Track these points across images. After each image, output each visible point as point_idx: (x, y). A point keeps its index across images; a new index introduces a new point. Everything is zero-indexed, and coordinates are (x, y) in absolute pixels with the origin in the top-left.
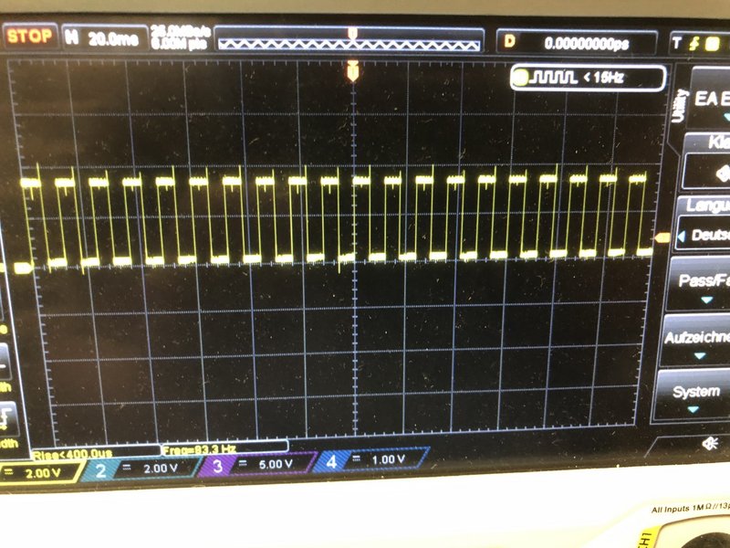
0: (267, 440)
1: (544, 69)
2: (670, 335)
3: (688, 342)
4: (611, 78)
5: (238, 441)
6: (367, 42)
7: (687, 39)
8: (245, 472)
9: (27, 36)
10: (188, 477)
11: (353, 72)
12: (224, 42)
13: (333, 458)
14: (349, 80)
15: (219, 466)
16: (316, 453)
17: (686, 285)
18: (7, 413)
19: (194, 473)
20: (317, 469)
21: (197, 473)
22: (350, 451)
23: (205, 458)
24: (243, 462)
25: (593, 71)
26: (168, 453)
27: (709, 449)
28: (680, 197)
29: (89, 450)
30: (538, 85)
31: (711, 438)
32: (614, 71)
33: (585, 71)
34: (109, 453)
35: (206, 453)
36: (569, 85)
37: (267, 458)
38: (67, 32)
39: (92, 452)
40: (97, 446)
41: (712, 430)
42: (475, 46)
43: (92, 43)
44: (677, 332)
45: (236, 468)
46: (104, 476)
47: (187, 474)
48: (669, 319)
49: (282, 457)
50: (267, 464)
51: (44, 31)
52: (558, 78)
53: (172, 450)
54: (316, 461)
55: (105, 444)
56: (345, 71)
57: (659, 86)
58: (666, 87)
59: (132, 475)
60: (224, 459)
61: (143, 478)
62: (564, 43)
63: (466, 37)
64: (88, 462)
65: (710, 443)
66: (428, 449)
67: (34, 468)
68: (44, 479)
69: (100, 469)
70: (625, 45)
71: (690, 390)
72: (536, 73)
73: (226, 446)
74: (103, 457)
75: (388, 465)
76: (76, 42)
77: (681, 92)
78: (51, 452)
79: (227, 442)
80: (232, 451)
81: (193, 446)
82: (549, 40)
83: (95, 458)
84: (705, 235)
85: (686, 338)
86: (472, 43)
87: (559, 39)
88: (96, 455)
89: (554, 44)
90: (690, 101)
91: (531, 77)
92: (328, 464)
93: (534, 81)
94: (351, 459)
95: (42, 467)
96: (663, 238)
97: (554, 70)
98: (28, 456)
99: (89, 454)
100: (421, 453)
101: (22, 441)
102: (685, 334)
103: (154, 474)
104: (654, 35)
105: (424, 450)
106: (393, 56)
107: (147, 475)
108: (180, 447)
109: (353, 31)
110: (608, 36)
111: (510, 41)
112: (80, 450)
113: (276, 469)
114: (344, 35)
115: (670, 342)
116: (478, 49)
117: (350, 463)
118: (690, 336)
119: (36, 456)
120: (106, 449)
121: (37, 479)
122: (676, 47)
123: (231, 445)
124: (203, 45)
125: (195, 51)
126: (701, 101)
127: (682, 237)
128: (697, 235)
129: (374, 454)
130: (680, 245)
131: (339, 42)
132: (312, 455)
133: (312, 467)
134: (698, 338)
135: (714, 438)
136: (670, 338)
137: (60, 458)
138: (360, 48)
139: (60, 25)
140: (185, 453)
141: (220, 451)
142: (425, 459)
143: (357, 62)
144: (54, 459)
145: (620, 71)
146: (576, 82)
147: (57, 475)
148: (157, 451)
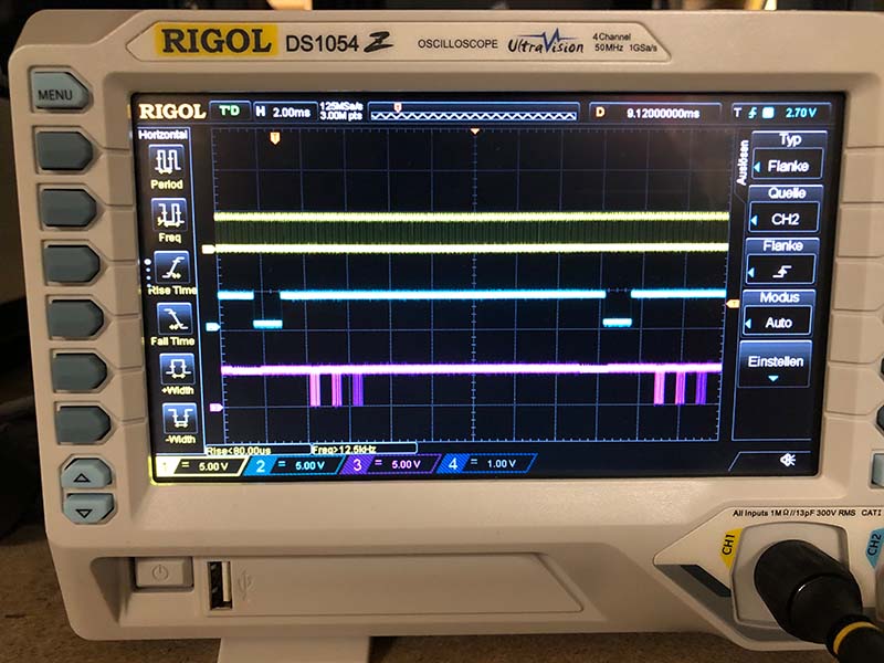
0: (400, 442)
5: (375, 443)
6: (486, 114)
7: (746, 110)
8: (380, 471)
10: (332, 474)
12: (375, 115)
13: (454, 461)
15: (359, 464)
16: (440, 455)
18: (189, 413)
19: (337, 471)
20: (441, 470)
21: (340, 471)
22: (469, 455)
23: (348, 456)
24: (379, 462)
26: (317, 452)
27: (787, 465)
28: (748, 239)
31: (788, 455)
34: (268, 450)
35: (348, 453)
37: (399, 459)
38: (258, 108)
40: (259, 444)
41: (788, 447)
42: (572, 116)
43: (276, 115)
45: (372, 467)
46: (263, 471)
47: (333, 471)
48: (744, 344)
49: (412, 458)
50: (399, 464)
53: (320, 449)
54: (440, 462)
55: (265, 442)
59: (285, 471)
60: (365, 459)
61: (295, 474)
63: (564, 110)
64: (250, 458)
65: (788, 459)
66: (535, 455)
67: (206, 462)
68: (213, 472)
69: (260, 464)
70: (696, 114)
73: (368, 446)
74: (262, 454)
75: (501, 468)
78: (222, 448)
79: (369, 443)
80: (372, 450)
81: (338, 446)
82: (630, 110)
83: (256, 454)
86: (570, 114)
88: (258, 452)
89: (635, 114)
92: (450, 466)
94: (469, 461)
95: (213, 461)
98: (203, 452)
100: (530, 458)
101: (199, 437)
103: (304, 471)
104: (718, 106)
106: (507, 125)
107: (299, 471)
108: (327, 447)
111: (600, 112)
113: (406, 469)
114: (468, 109)
116: (575, 118)
117: (468, 466)
119: (209, 452)
120: (266, 447)
121: (208, 472)
122: (737, 115)
123: (372, 445)
124: (360, 117)
125: (353, 121)
127: (751, 273)
129: (489, 458)
131: (465, 114)
132: (437, 457)
133: (437, 468)
135: (791, 454)
137: (228, 453)
138: (480, 118)
139: (253, 102)
140: (332, 452)
142: (533, 465)
143: (478, 129)
144: (222, 454)
147: (225, 468)
148: (308, 449)
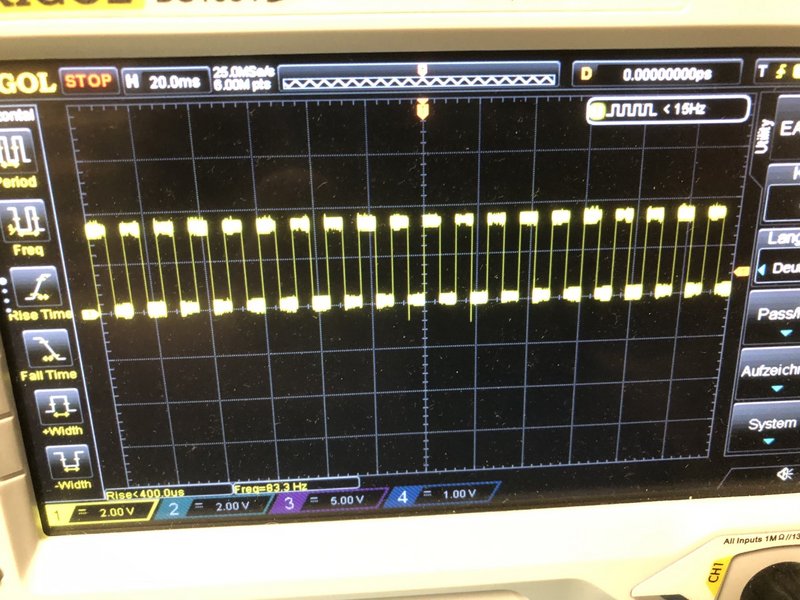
0: (338, 477)
1: (621, 102)
2: (747, 368)
3: (765, 375)
4: (692, 109)
5: (309, 479)
6: (437, 78)
7: (774, 67)
8: (316, 509)
9: (85, 81)
10: (259, 514)
11: (423, 110)
12: (289, 82)
13: (404, 493)
14: (419, 119)
15: (291, 503)
16: (387, 489)
17: (765, 319)
18: (79, 455)
19: (265, 510)
20: (388, 504)
21: (268, 510)
22: (421, 487)
23: (276, 495)
24: (314, 499)
25: (673, 103)
26: (240, 492)
27: (783, 479)
28: (761, 230)
29: (162, 490)
30: (615, 118)
31: (786, 469)
32: (695, 102)
33: (665, 102)
34: (181, 492)
35: (277, 491)
36: (648, 118)
37: (338, 495)
38: (128, 76)
39: (165, 491)
40: (169, 486)
41: (787, 461)
42: (550, 80)
43: (153, 87)
44: (755, 365)
45: (307, 503)
46: (177, 514)
47: (259, 511)
48: (747, 352)
49: (354, 494)
50: (339, 501)
51: (103, 76)
52: (637, 111)
53: (243, 488)
54: (386, 497)
55: (176, 483)
56: (415, 111)
57: (743, 116)
58: (750, 118)
59: (205, 513)
60: (296, 496)
61: (216, 516)
62: (643, 75)
63: (539, 71)
64: (161, 501)
65: (785, 474)
66: (499, 483)
67: (108, 507)
68: (118, 518)
69: (173, 507)
70: (708, 74)
71: (766, 423)
72: (613, 106)
73: (297, 483)
74: (175, 496)
75: (459, 499)
76: (137, 86)
77: (766, 122)
78: (125, 492)
79: (298, 480)
80: (303, 488)
81: (265, 485)
82: (628, 71)
83: (167, 496)
84: (787, 268)
85: (764, 371)
86: (547, 77)
87: (638, 70)
88: (168, 494)
89: (633, 76)
90: (775, 132)
91: (608, 111)
92: (399, 499)
93: (611, 115)
94: (421, 494)
95: (116, 506)
96: (742, 272)
97: (632, 102)
98: (102, 497)
99: (162, 494)
100: (491, 487)
101: (95, 481)
102: (762, 367)
103: (226, 512)
104: (738, 64)
105: (495, 485)
106: (464, 93)
107: (219, 513)
108: (252, 485)
109: (422, 67)
110: (689, 66)
111: (587, 74)
112: (153, 489)
113: (347, 505)
114: (413, 73)
115: (746, 376)
116: (553, 83)
117: (421, 498)
118: (768, 369)
119: (109, 496)
120: (178, 489)
121: (112, 518)
122: (762, 75)
123: (303, 482)
124: (267, 85)
125: (259, 91)
126: (786, 131)
127: (762, 270)
128: (778, 268)
129: (446, 489)
130: (760, 278)
131: (409, 79)
132: (383, 491)
133: (383, 503)
134: (775, 371)
135: (790, 468)
136: (747, 371)
137: (134, 497)
138: (430, 85)
139: (119, 69)
140: (257, 491)
141: (291, 488)
142: (497, 494)
143: (427, 100)
144: (127, 498)
145: (702, 102)
146: (655, 114)
147: (131, 513)
148: (228, 489)
